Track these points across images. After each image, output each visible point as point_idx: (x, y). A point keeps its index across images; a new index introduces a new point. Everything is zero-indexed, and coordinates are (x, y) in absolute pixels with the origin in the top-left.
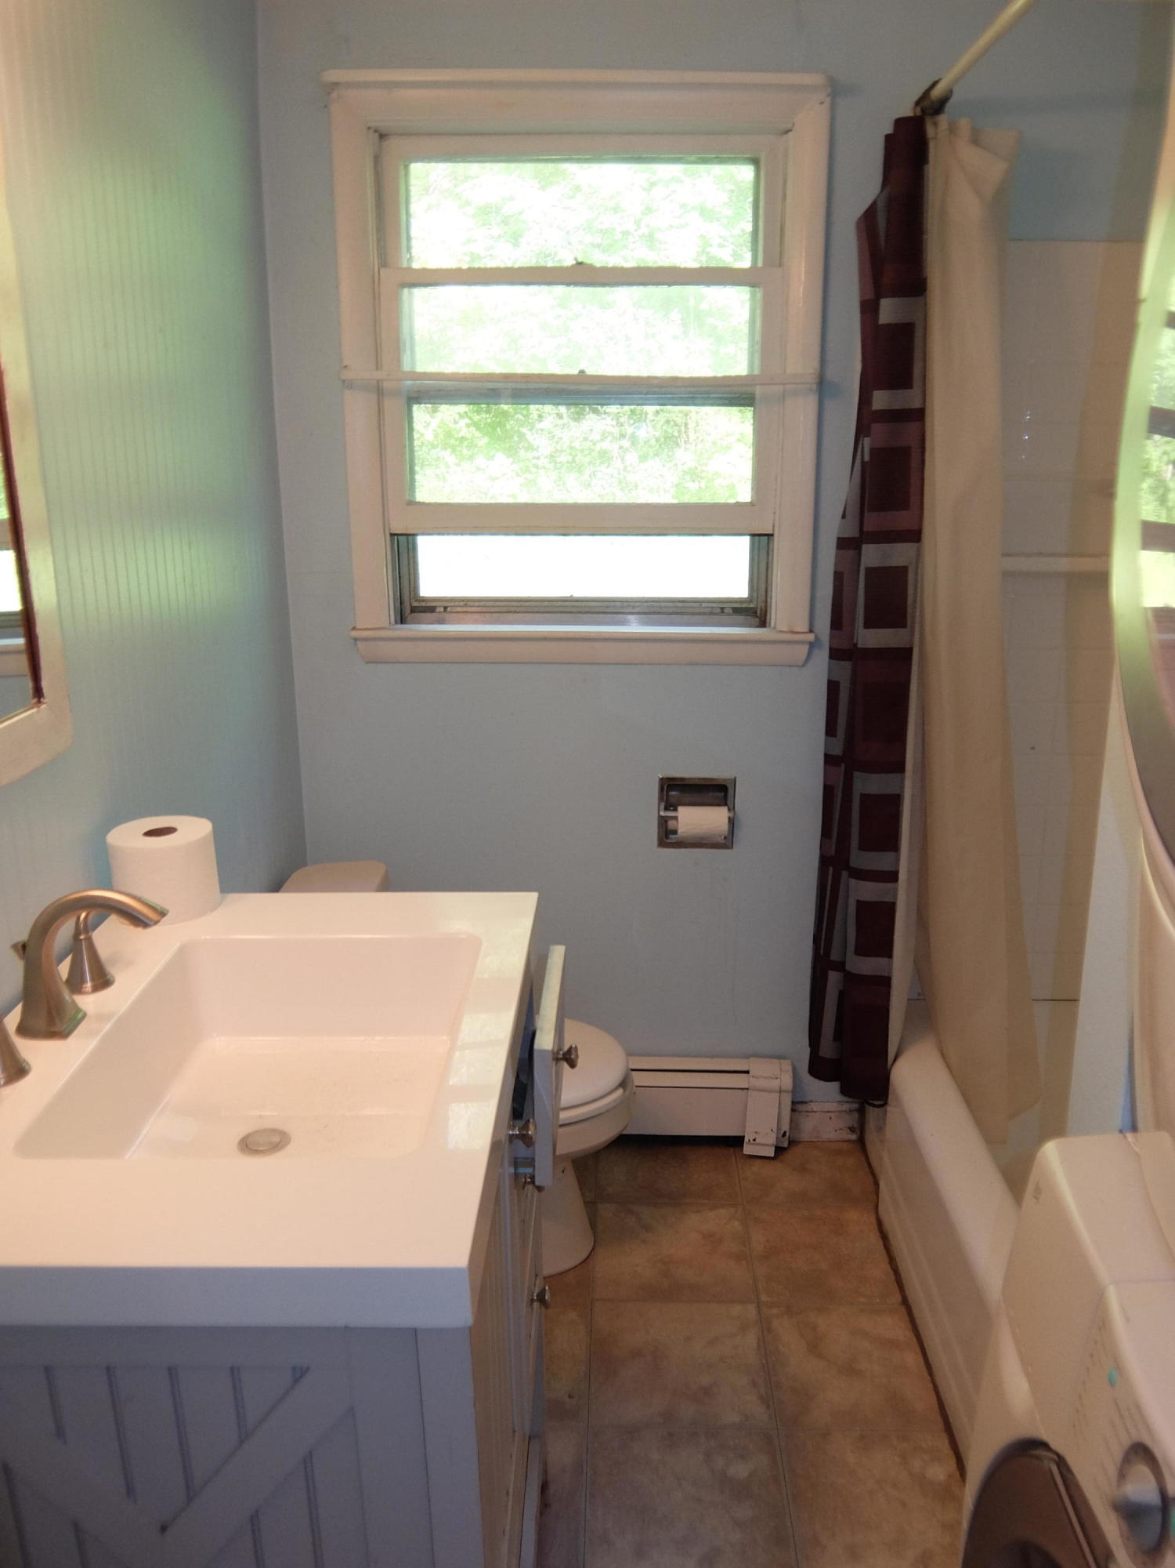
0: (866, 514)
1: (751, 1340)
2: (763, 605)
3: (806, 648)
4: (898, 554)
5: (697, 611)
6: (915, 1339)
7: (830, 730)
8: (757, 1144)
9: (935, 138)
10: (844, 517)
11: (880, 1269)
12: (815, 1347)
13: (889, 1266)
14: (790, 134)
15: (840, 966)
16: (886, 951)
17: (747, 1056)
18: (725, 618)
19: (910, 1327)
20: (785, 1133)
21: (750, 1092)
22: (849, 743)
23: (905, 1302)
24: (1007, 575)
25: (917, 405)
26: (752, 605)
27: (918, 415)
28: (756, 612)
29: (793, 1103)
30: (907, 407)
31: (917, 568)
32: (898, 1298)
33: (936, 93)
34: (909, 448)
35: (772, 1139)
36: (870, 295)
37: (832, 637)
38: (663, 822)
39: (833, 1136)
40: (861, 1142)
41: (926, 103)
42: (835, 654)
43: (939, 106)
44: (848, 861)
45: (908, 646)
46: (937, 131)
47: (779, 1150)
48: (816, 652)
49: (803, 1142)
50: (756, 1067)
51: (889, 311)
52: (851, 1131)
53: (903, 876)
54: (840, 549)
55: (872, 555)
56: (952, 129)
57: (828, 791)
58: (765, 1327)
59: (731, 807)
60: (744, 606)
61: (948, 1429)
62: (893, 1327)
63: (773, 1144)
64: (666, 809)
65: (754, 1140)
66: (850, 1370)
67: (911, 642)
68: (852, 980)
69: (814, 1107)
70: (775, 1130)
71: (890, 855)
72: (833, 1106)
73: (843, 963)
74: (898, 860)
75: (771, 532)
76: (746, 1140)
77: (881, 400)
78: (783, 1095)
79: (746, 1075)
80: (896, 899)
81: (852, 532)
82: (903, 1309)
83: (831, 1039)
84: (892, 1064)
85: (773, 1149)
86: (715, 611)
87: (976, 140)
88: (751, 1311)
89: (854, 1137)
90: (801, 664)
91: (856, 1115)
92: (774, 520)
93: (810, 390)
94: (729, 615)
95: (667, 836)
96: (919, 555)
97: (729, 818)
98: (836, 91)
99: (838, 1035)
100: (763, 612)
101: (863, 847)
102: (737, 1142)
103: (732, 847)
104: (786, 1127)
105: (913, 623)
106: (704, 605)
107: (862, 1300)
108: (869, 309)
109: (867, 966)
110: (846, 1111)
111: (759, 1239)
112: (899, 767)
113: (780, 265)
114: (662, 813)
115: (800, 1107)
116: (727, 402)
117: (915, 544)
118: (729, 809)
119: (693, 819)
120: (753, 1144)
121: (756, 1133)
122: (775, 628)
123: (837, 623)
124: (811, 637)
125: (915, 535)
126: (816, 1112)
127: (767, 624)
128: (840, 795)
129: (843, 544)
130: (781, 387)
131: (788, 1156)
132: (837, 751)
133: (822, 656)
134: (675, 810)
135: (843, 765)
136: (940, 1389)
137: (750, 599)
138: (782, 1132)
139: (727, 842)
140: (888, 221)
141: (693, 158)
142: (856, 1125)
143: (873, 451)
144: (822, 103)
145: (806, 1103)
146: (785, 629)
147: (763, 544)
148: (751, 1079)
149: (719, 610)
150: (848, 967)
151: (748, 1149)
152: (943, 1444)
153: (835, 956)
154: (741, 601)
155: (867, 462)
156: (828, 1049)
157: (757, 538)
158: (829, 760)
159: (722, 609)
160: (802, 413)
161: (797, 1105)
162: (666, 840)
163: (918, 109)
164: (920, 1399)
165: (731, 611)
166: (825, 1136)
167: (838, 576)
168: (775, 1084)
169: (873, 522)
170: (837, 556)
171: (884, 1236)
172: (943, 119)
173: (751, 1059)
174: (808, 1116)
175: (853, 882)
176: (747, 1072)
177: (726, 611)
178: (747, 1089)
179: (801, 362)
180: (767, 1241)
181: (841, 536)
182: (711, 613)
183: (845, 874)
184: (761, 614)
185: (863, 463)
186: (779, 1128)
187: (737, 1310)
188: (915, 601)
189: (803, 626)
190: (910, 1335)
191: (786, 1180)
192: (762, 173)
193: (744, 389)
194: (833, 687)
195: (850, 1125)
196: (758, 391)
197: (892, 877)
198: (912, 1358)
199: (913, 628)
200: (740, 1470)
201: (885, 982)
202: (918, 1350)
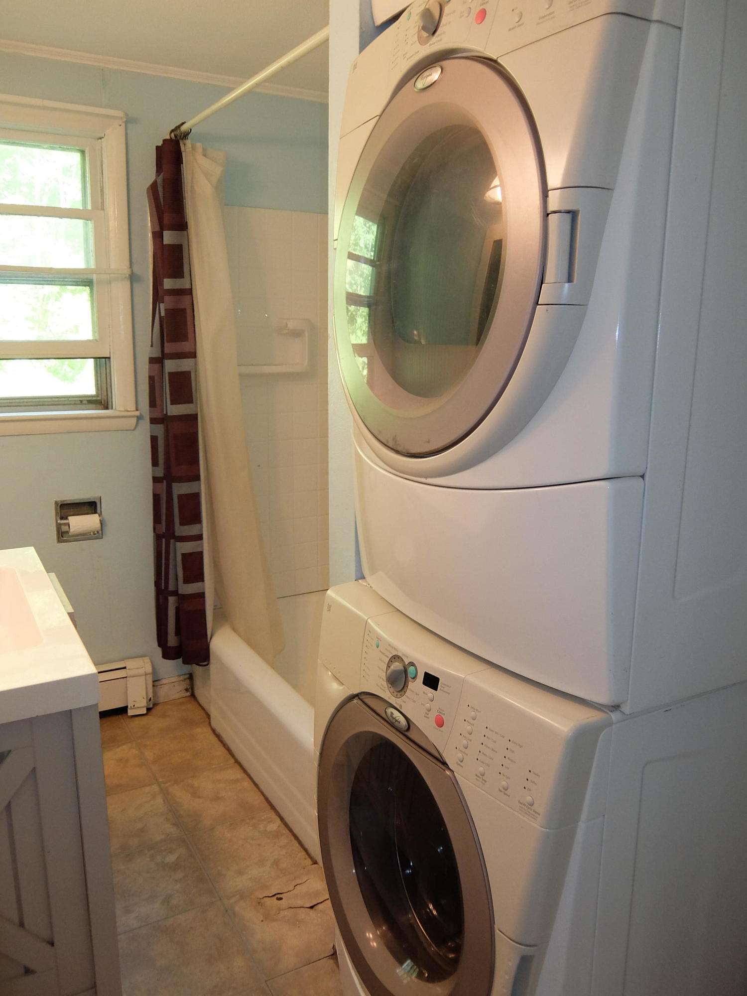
0: (166, 344)
1: (159, 800)
2: (105, 398)
3: (135, 419)
4: (185, 365)
5: (66, 403)
6: (246, 776)
7: (155, 463)
8: (135, 708)
9: (185, 151)
10: (152, 346)
11: (220, 751)
12: (195, 794)
13: (223, 748)
14: (103, 139)
15: (175, 593)
16: (200, 577)
17: (123, 660)
18: (84, 406)
19: (242, 771)
20: (151, 698)
21: (128, 679)
22: (168, 468)
23: (237, 761)
24: (242, 376)
25: (188, 286)
26: (99, 398)
27: (189, 292)
28: (101, 402)
29: (154, 681)
30: (182, 288)
31: (196, 371)
32: (233, 761)
33: (184, 128)
34: (185, 309)
35: (144, 703)
36: (157, 229)
37: (150, 412)
38: (59, 527)
39: (177, 696)
40: (193, 695)
41: (178, 132)
42: (153, 421)
43: (186, 135)
44: (174, 533)
45: (195, 413)
46: (186, 147)
47: (149, 710)
48: (141, 422)
49: (160, 703)
50: (129, 664)
51: (168, 237)
52: (186, 691)
53: (205, 536)
54: (152, 363)
55: (170, 366)
56: (193, 148)
57: (156, 498)
58: (165, 793)
59: (100, 514)
60: (94, 399)
61: (273, 808)
62: (235, 773)
63: (145, 706)
64: (62, 518)
65: (134, 706)
66: (217, 798)
67: (197, 411)
68: (182, 598)
69: (164, 681)
70: (145, 697)
71: (197, 526)
72: (174, 679)
73: (177, 591)
74: (202, 527)
75: (109, 356)
76: (129, 707)
77: (168, 283)
78: (147, 676)
79: (125, 670)
80: (203, 549)
81: (157, 354)
82: (236, 765)
83: (174, 635)
84: (211, 638)
85: (145, 709)
86: (77, 402)
87: (205, 155)
88: (156, 788)
89: (188, 694)
90: (132, 429)
91: (188, 681)
92: (110, 349)
93: (126, 278)
94: (85, 404)
95: (62, 535)
96: (196, 364)
97: (100, 520)
98: (129, 121)
99: (178, 632)
100: (106, 402)
101: (182, 524)
102: (123, 710)
103: (102, 538)
104: (151, 695)
105: (196, 400)
106: (70, 399)
107: (214, 766)
108: (158, 236)
109: (191, 589)
110: (182, 680)
111: (149, 755)
112: (197, 478)
113: (103, 209)
114: (59, 521)
115: (156, 683)
116: (74, 283)
117: (193, 359)
118: (99, 516)
119: (78, 523)
120: (133, 708)
121: (134, 701)
122: (116, 409)
123: (153, 403)
124: (137, 413)
125: (193, 355)
126: (165, 684)
127: (110, 406)
128: (165, 498)
129: (152, 360)
130: (108, 275)
131: (153, 712)
132: (160, 473)
133: (146, 424)
134: (66, 519)
135: (165, 481)
136: (265, 793)
137: (97, 395)
138: (149, 698)
139: (97, 535)
140: (164, 189)
141: (46, 146)
142: (188, 687)
143: (166, 310)
144: (120, 125)
145: (159, 680)
146: (123, 410)
147: (103, 363)
148: (128, 671)
149: (79, 402)
150: (180, 592)
151: (131, 712)
152: (272, 815)
153: (171, 588)
154: (92, 396)
155: (163, 317)
156: (172, 641)
157: (98, 359)
158: (156, 480)
159: (81, 401)
160: (121, 290)
161: (156, 682)
162: (62, 538)
163: (173, 135)
164: (255, 799)
165: (86, 402)
166: (172, 697)
167: (151, 379)
168: (142, 671)
169: (169, 348)
170: (150, 368)
171: (218, 736)
172: (188, 142)
173: (126, 660)
174: (161, 688)
175: (178, 544)
176: (125, 668)
177: (84, 402)
178: (126, 677)
179: (119, 263)
180: (154, 754)
181: (151, 356)
182: (75, 404)
183: (172, 541)
184: (104, 403)
185: (160, 317)
186: (147, 697)
187: (147, 789)
188: (196, 389)
189: (131, 406)
190: (243, 775)
191: (155, 723)
192: (87, 159)
193: (85, 277)
194: (154, 440)
195: (185, 688)
196: (94, 277)
197: (200, 537)
198: (247, 784)
199: (197, 403)
200: (171, 858)
201: (201, 596)
202: (249, 780)
